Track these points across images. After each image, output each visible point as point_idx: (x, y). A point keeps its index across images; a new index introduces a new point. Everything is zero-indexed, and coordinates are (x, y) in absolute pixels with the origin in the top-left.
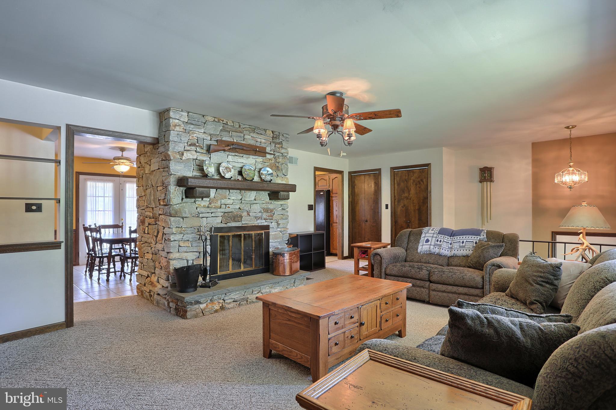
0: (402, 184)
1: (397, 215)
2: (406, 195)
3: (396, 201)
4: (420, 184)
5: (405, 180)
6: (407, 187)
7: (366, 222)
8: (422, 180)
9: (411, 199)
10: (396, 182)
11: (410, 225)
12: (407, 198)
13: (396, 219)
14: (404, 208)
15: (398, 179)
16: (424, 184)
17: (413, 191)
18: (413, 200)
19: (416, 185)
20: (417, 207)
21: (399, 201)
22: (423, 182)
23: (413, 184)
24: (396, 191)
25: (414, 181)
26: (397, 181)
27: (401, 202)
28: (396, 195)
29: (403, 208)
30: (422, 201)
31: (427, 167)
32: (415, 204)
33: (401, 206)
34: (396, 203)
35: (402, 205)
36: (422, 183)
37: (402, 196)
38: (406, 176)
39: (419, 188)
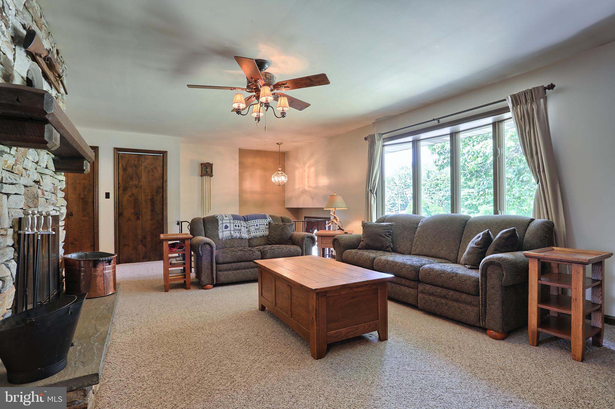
0: (130, 170)
1: (122, 206)
2: (135, 182)
3: (120, 189)
4: (153, 171)
5: (135, 165)
6: (136, 173)
7: (70, 217)
8: (156, 168)
9: (141, 188)
10: (120, 166)
11: (140, 217)
12: (137, 187)
13: (120, 211)
14: (133, 197)
15: (124, 163)
16: (157, 171)
17: (144, 179)
18: (145, 189)
19: (149, 172)
20: (149, 197)
21: (125, 189)
22: (157, 170)
23: (144, 171)
24: (121, 178)
25: (146, 168)
26: (122, 165)
27: (128, 190)
28: (120, 181)
29: (131, 197)
30: (155, 190)
31: (162, 155)
32: (146, 194)
33: (127, 196)
34: (121, 192)
35: (129, 194)
36: (155, 171)
37: (130, 183)
38: (135, 160)
39: (152, 175)
